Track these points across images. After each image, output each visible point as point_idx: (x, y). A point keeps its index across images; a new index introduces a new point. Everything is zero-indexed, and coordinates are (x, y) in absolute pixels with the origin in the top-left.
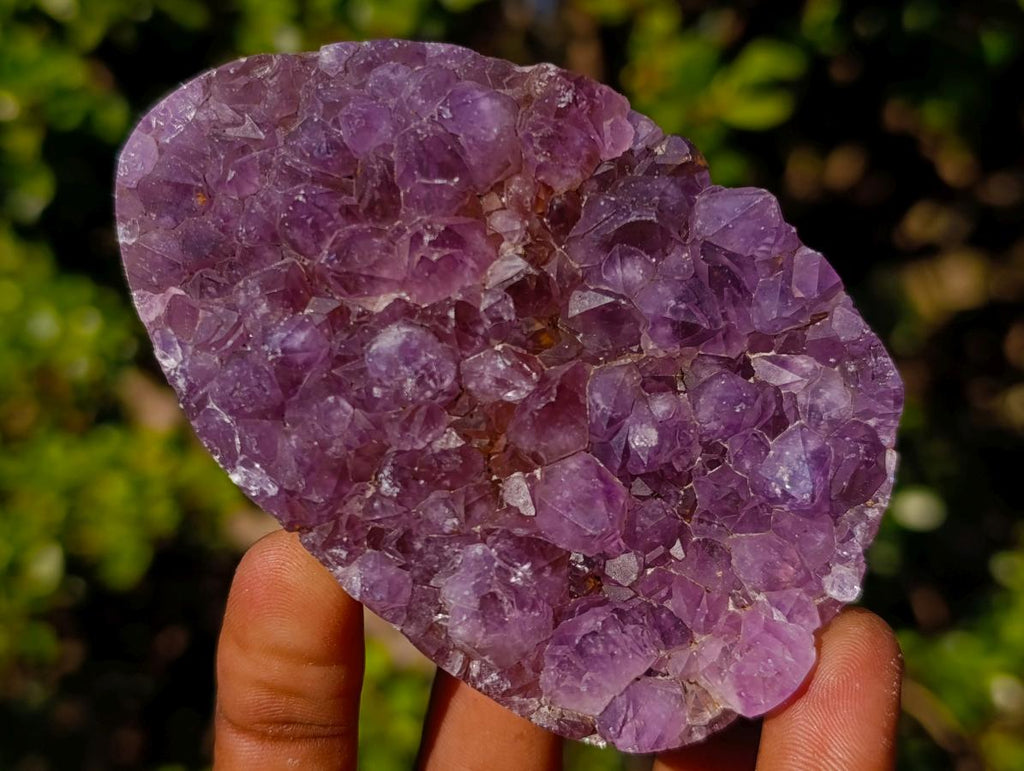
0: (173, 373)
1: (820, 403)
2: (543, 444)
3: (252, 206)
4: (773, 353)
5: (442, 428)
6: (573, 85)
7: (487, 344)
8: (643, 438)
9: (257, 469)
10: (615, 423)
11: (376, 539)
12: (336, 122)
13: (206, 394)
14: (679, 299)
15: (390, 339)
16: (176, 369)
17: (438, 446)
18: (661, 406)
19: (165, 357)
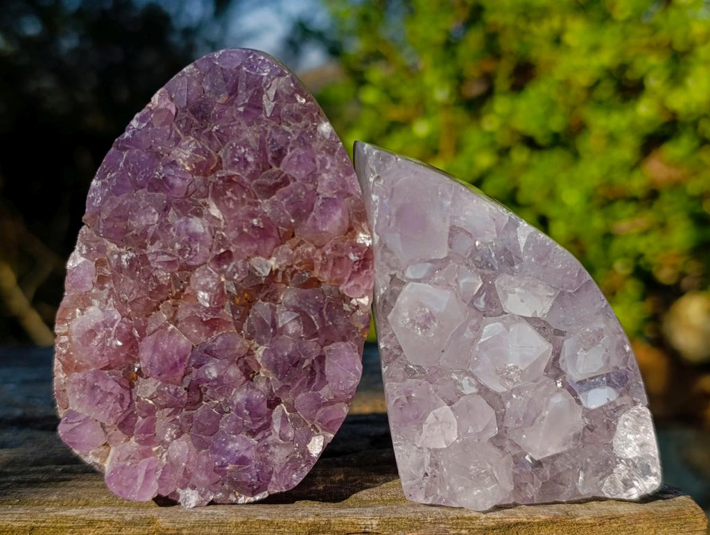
0: (131, 127)
1: (272, 449)
2: (184, 323)
3: (232, 126)
4: (288, 414)
5: (169, 270)
6: (362, 258)
7: (220, 273)
8: (211, 370)
9: (104, 191)
10: (210, 352)
11: (100, 263)
12: (292, 149)
13: (128, 149)
14: (289, 356)
15: (197, 225)
16: (134, 128)
17: (158, 273)
18: (233, 373)
19: (137, 119)
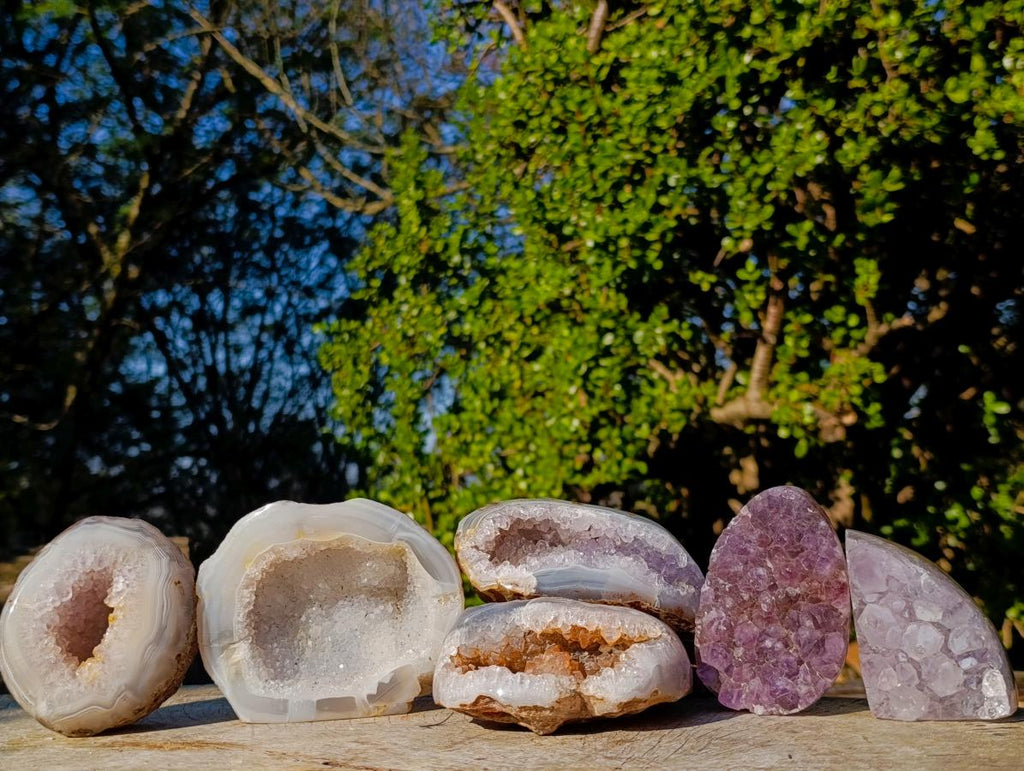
0: (730, 524)
1: (799, 685)
2: (756, 620)
3: (778, 523)
4: (808, 668)
5: (748, 593)
6: (842, 587)
7: (772, 595)
8: (768, 643)
9: (718, 554)
10: (768, 635)
12: (806, 534)
13: (729, 534)
14: (807, 638)
15: (761, 571)
17: (743, 594)
18: (779, 645)
